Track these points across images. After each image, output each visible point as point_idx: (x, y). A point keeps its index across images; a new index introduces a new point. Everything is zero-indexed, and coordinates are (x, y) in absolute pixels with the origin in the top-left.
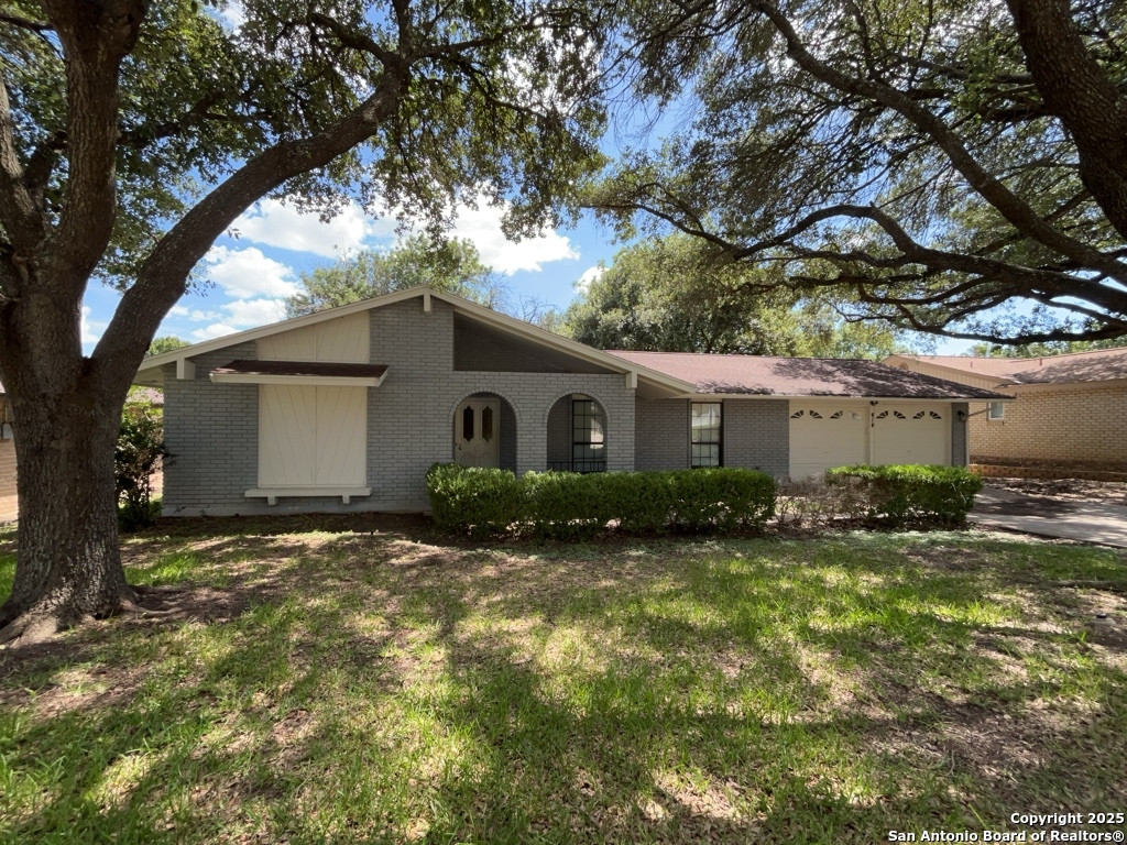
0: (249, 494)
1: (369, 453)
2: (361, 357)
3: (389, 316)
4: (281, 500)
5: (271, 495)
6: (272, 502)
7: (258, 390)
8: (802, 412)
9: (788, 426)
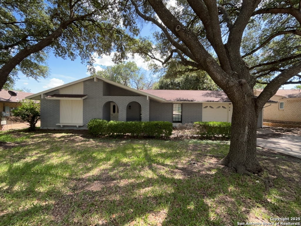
0: (57, 124)
1: (83, 116)
2: (82, 93)
3: (88, 83)
4: (64, 126)
5: (61, 125)
6: (62, 127)
7: (59, 101)
8: (207, 107)
9: (202, 110)
